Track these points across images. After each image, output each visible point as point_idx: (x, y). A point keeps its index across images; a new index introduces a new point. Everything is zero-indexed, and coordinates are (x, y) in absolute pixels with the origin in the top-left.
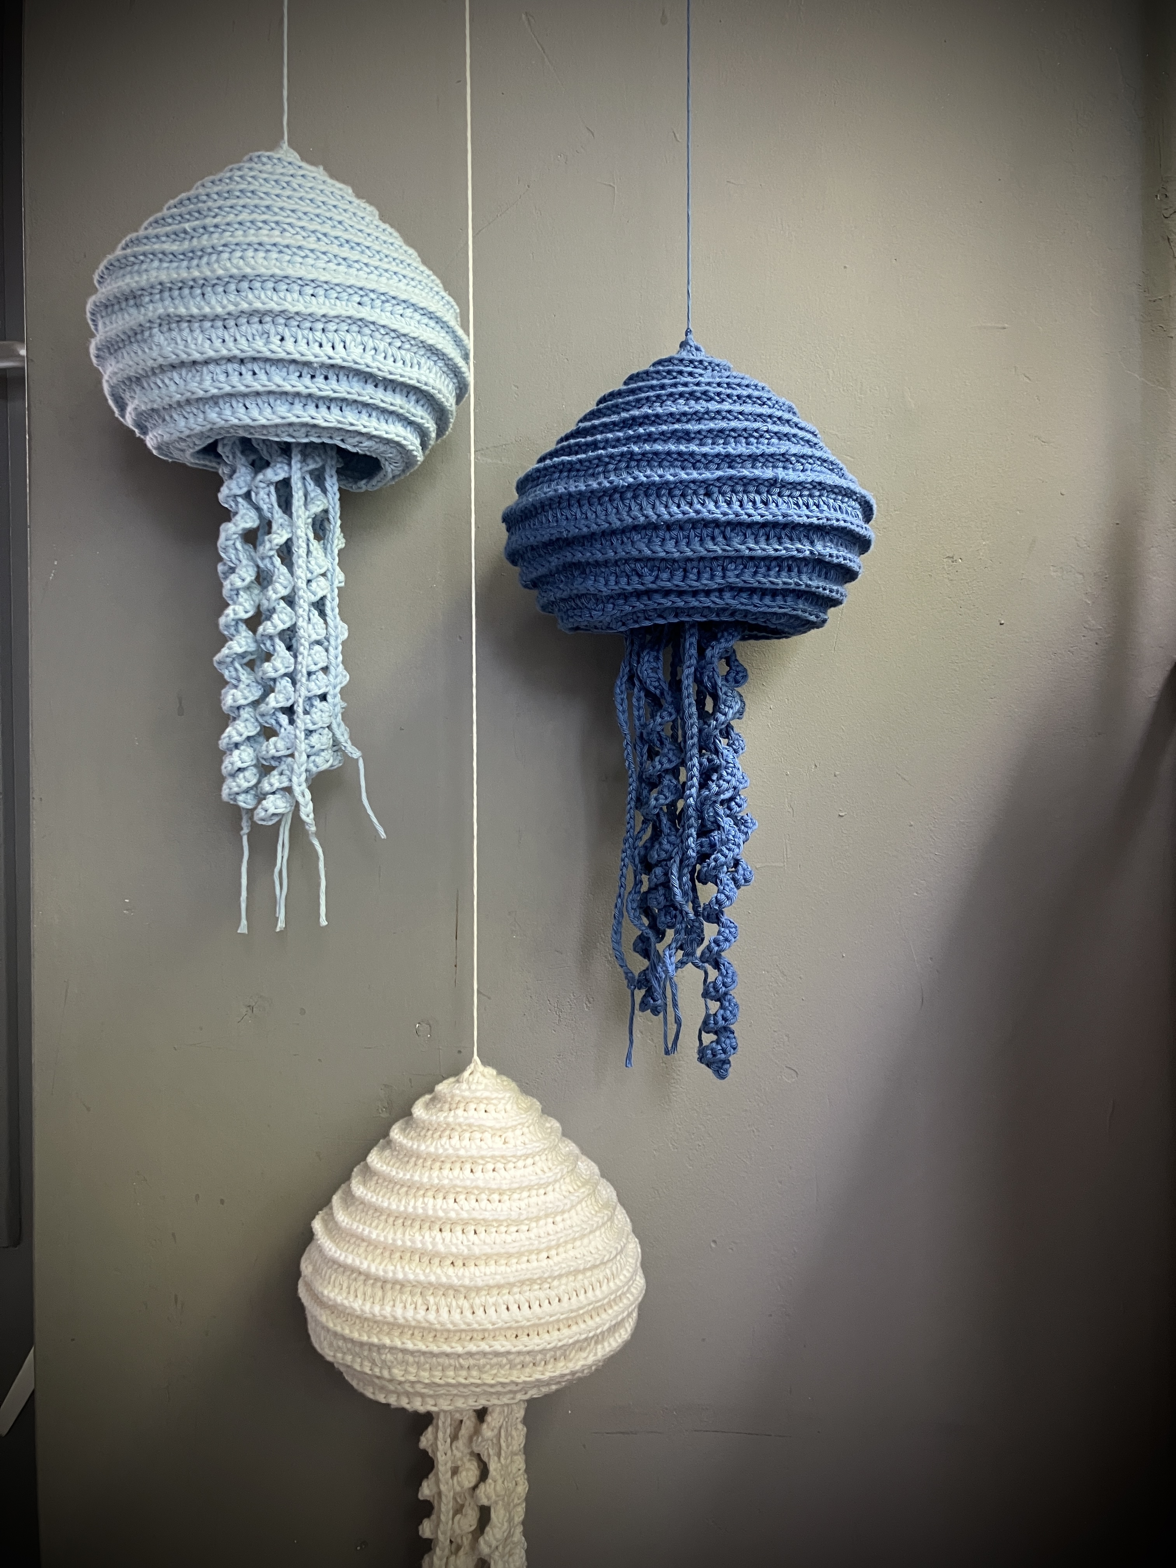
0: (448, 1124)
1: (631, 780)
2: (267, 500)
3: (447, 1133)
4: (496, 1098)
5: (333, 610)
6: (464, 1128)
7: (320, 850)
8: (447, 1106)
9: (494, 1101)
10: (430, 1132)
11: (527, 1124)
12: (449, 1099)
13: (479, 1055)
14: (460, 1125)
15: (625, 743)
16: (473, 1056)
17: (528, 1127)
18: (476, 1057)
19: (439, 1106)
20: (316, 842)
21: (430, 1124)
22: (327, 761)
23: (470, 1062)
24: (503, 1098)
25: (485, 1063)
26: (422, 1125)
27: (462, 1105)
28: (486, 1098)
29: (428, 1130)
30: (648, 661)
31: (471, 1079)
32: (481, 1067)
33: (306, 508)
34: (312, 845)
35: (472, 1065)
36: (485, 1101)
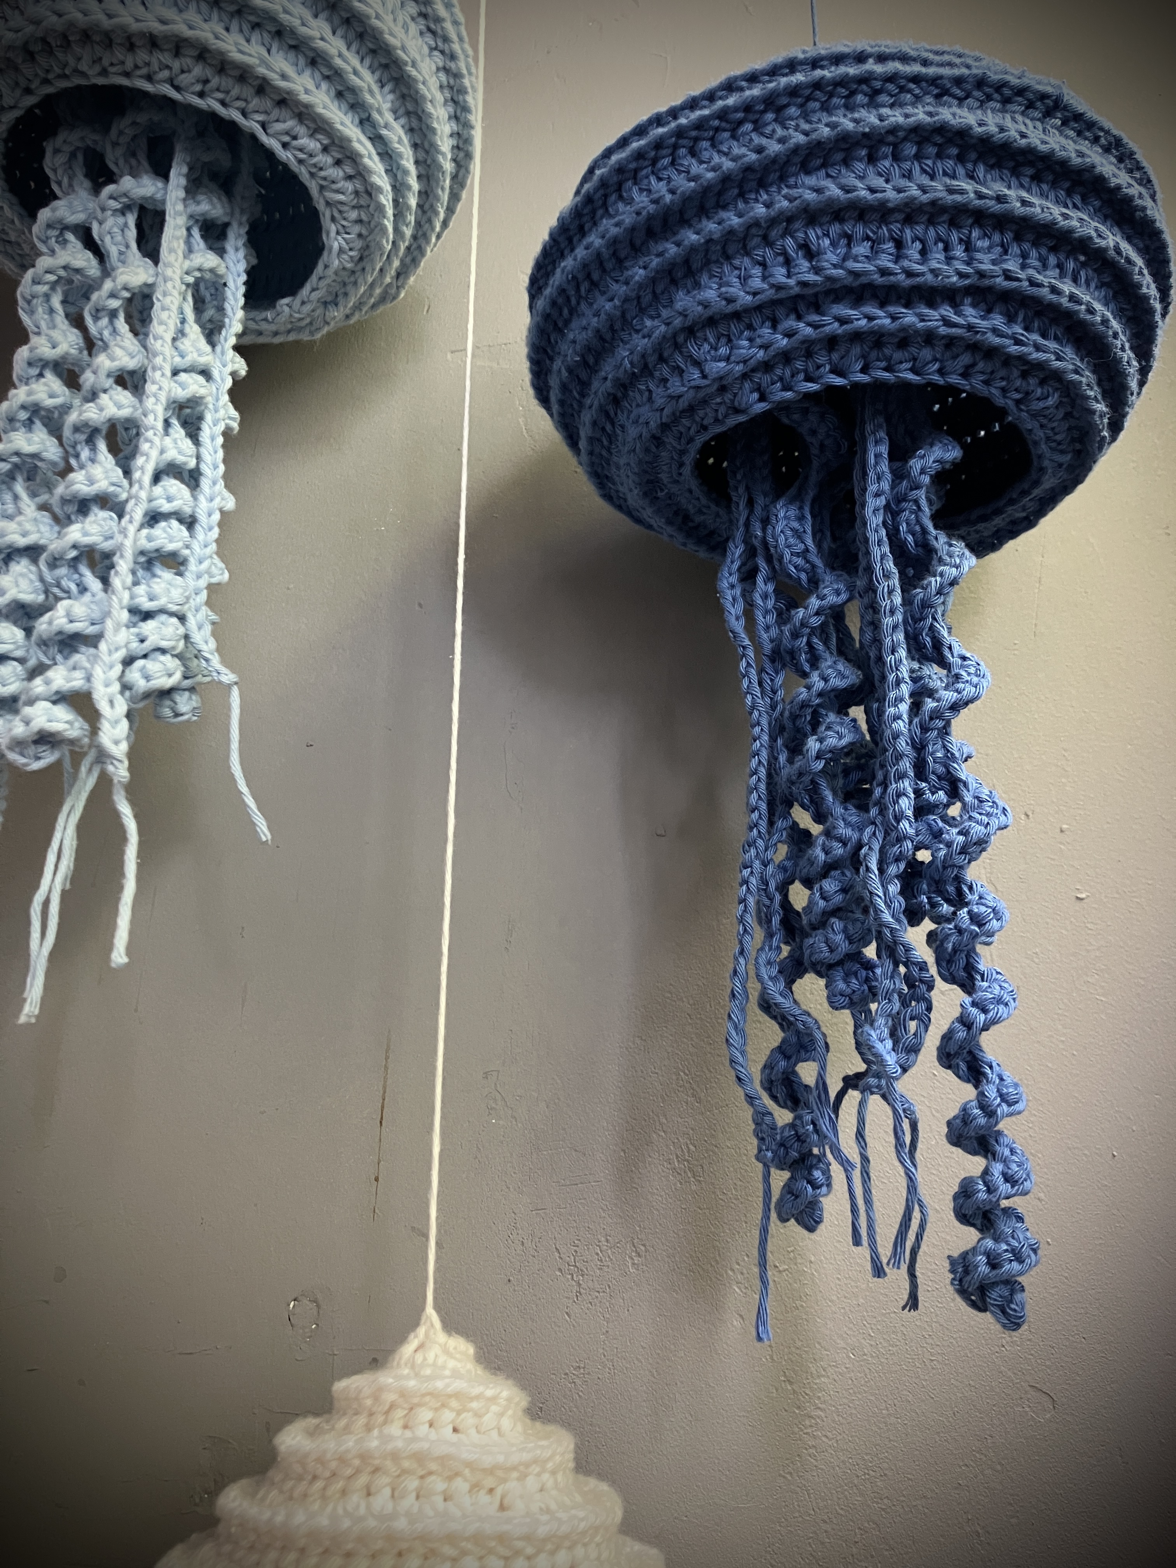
0: (365, 1457)
1: (757, 729)
2: (119, 238)
3: (363, 1480)
4: (478, 1397)
5: (213, 439)
6: (406, 1464)
7: (131, 826)
8: (362, 1420)
9: (474, 1405)
10: (319, 1484)
11: (550, 1465)
12: (369, 1402)
13: (437, 1308)
14: (395, 1456)
15: (744, 663)
16: (423, 1308)
17: (553, 1473)
18: (430, 1310)
19: (343, 1422)
20: (125, 810)
21: (321, 1461)
22: (170, 675)
23: (415, 1324)
24: (493, 1399)
25: (450, 1326)
26: (298, 1469)
27: (399, 1413)
28: (457, 1395)
29: (315, 1478)
30: (785, 517)
31: (419, 1358)
32: (441, 1337)
33: (185, 257)
34: (116, 815)
35: (421, 1331)
36: (454, 1404)
